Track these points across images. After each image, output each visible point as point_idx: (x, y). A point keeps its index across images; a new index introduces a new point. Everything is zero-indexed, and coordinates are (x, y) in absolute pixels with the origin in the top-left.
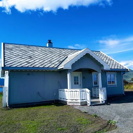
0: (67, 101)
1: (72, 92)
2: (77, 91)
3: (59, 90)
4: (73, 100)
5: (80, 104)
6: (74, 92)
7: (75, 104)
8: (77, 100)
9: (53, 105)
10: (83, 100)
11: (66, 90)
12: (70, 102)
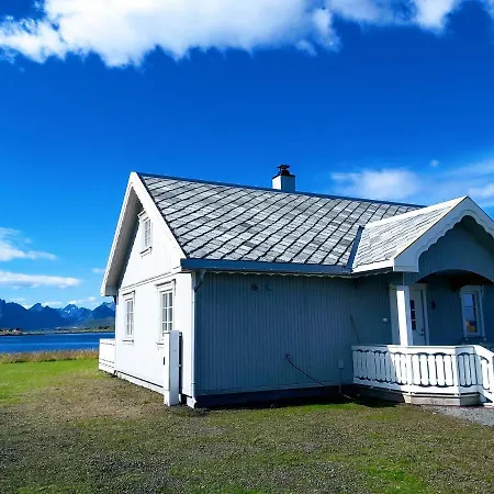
0: (403, 388)
1: (423, 357)
2: (443, 355)
3: (354, 348)
4: (430, 385)
5: (457, 402)
6: (431, 358)
7: (440, 401)
8: (446, 386)
9: (349, 401)
10: (466, 386)
11: (392, 348)
12: (418, 395)
